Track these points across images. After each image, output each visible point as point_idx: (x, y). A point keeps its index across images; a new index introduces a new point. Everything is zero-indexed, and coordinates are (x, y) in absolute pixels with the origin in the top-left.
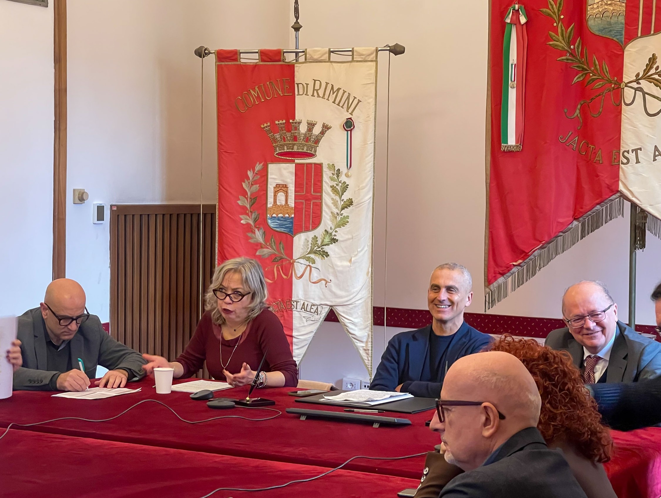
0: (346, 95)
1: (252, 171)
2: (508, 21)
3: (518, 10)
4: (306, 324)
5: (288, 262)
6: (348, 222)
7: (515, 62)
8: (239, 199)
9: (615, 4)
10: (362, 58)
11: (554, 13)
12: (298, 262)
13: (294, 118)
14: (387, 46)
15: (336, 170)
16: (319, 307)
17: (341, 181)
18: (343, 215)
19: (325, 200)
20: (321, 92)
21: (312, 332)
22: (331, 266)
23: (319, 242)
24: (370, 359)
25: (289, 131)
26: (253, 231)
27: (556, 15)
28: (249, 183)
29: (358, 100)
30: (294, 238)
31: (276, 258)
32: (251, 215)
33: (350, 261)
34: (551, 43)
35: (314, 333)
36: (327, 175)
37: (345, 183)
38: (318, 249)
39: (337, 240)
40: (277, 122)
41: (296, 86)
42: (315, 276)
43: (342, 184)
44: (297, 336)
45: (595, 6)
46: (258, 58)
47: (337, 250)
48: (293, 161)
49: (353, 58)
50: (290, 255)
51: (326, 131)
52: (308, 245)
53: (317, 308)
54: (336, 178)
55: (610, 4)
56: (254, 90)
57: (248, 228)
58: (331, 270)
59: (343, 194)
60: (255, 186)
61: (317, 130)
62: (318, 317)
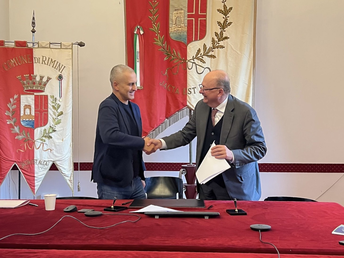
0: (58, 64)
1: (12, 99)
2: (135, 33)
3: (139, 28)
4: (41, 170)
5: (32, 141)
6: (61, 122)
7: (139, 51)
8: (6, 112)
9: (183, 27)
10: (65, 47)
11: (156, 30)
12: (37, 141)
13: (33, 74)
14: (77, 42)
15: (55, 98)
16: (47, 162)
17: (57, 103)
18: (59, 119)
19: (49, 112)
20: (46, 62)
21: (44, 174)
22: (53, 142)
23: (47, 132)
24: (72, 184)
25: (31, 80)
26: (14, 127)
27: (156, 31)
28: (11, 104)
29: (64, 66)
30: (35, 130)
31: (25, 140)
32: (12, 120)
33: (63, 140)
34: (155, 43)
35: (45, 175)
36: (50, 100)
37: (59, 104)
38: (47, 135)
39: (56, 131)
40: (25, 75)
41: (34, 59)
42: (45, 147)
43: (58, 105)
44: (37, 176)
45: (173, 28)
46: (14, 45)
47: (56, 135)
48: (33, 94)
49: (61, 47)
50: (33, 138)
51: (49, 80)
52: (42, 133)
53: (47, 163)
54: (55, 102)
55: (180, 27)
56: (13, 60)
57: (11, 126)
58: (53, 145)
59: (58, 109)
60: (14, 106)
61: (45, 80)
62: (47, 166)
